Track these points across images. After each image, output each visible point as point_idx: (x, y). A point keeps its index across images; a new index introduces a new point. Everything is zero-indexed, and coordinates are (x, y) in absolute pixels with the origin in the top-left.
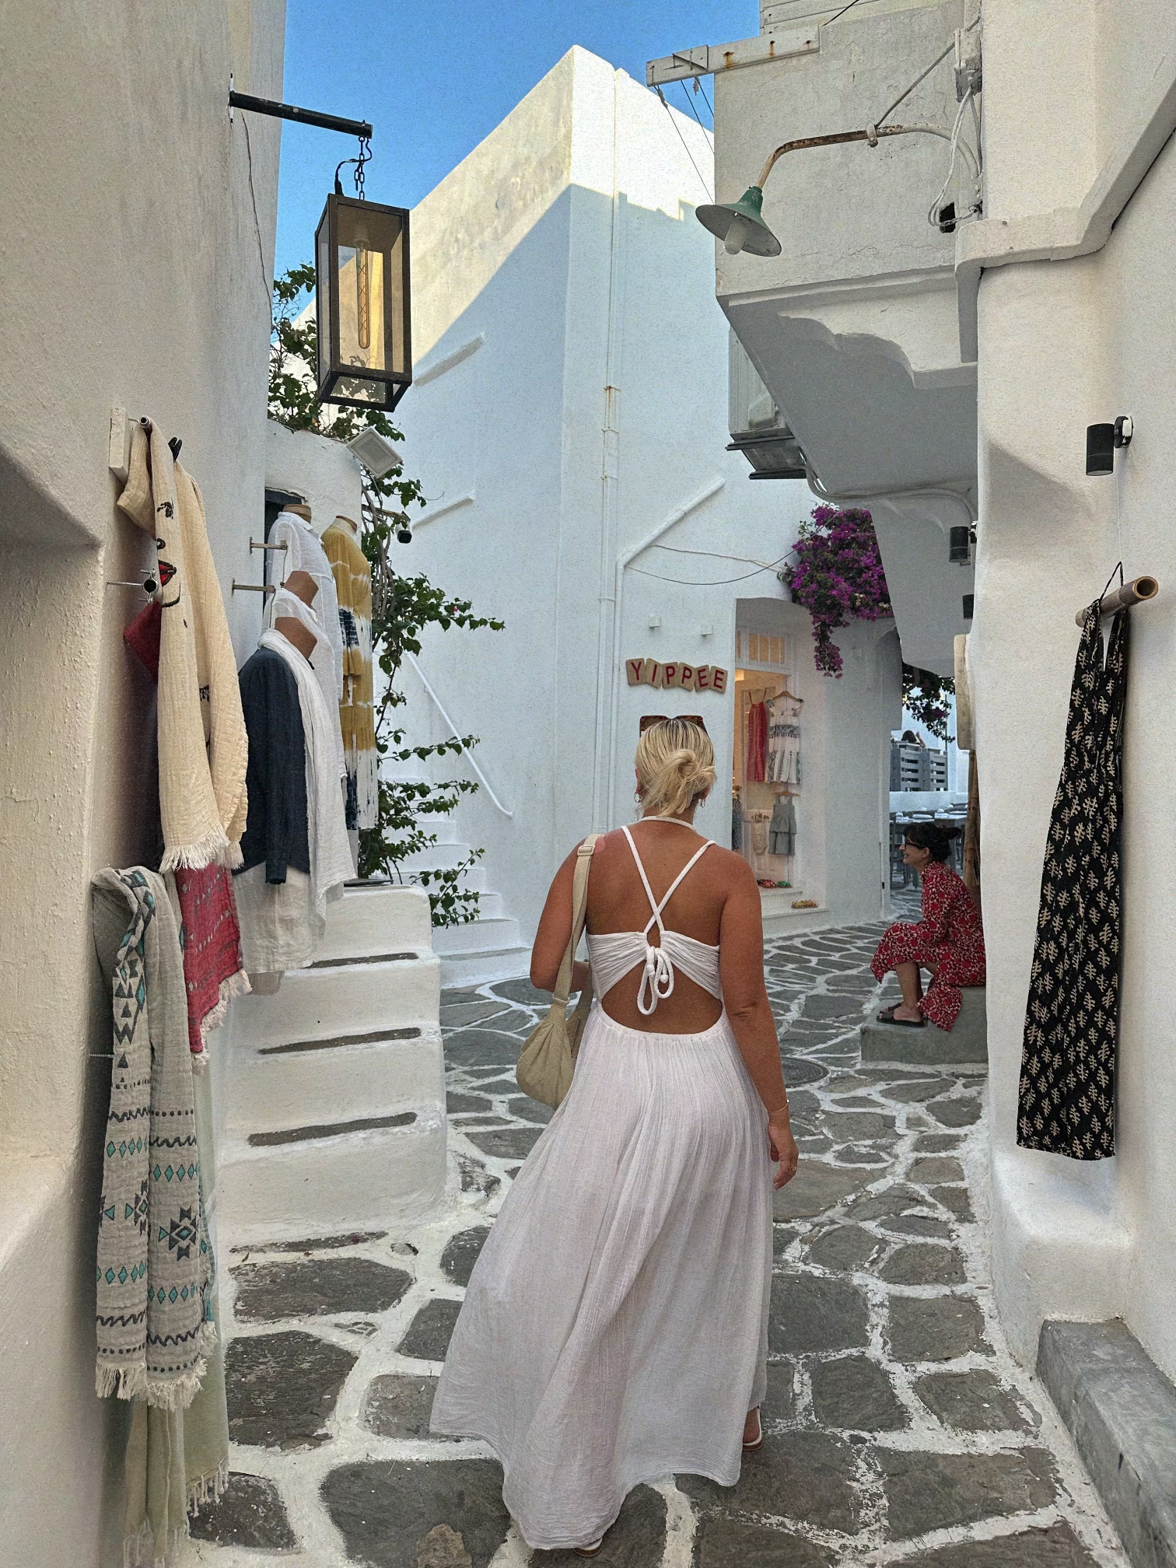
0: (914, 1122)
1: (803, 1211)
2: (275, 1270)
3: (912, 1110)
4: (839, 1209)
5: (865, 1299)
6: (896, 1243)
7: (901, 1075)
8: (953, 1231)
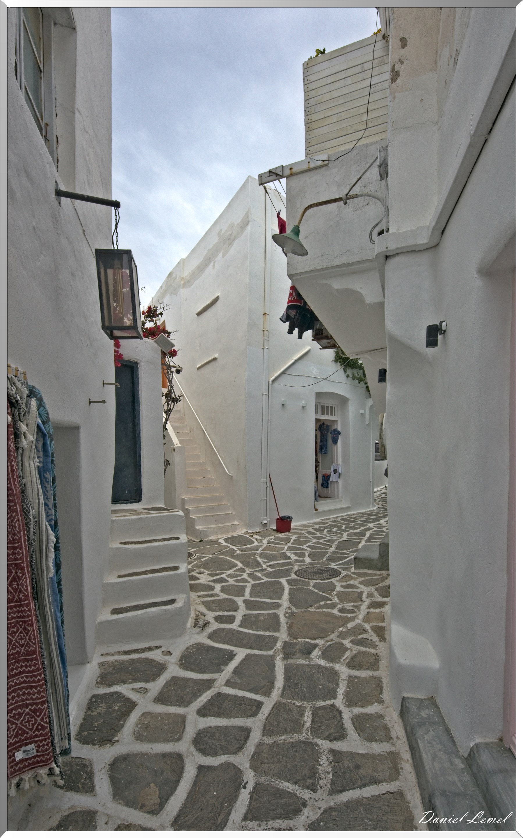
0: (370, 595)
1: (322, 635)
2: (115, 664)
3: (370, 590)
4: (336, 634)
5: (339, 677)
6: (355, 651)
7: (368, 575)
8: (377, 646)
